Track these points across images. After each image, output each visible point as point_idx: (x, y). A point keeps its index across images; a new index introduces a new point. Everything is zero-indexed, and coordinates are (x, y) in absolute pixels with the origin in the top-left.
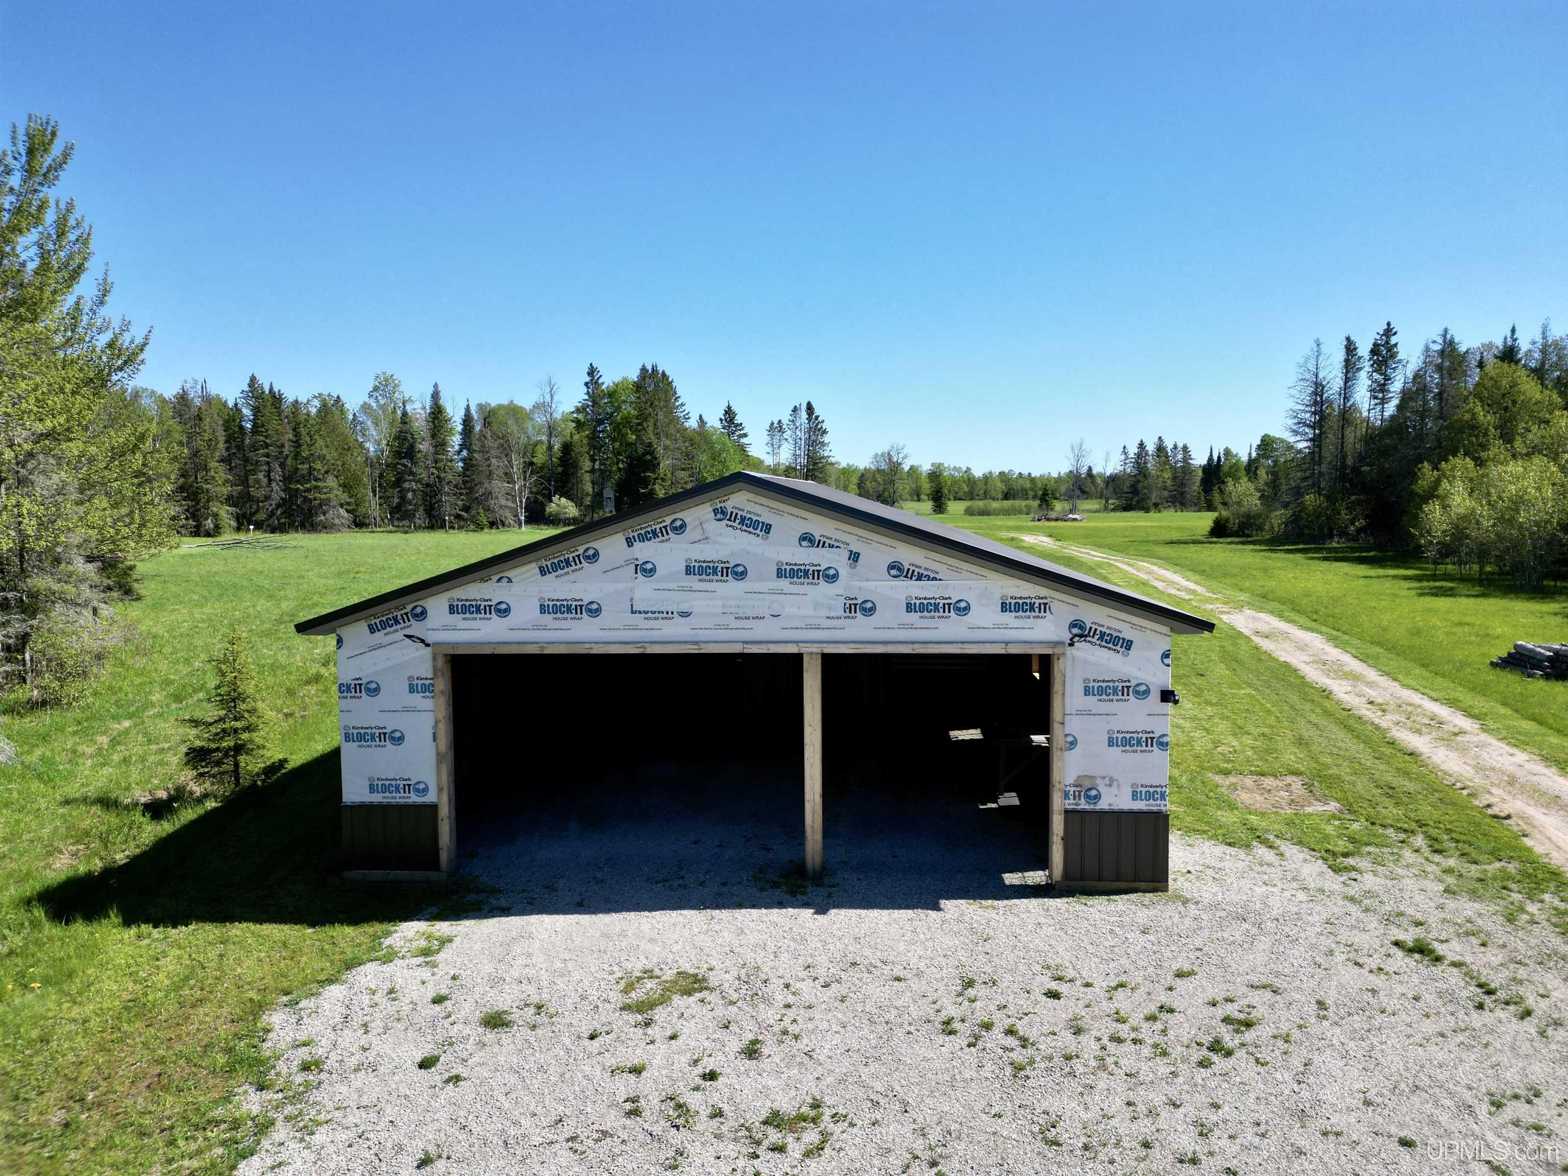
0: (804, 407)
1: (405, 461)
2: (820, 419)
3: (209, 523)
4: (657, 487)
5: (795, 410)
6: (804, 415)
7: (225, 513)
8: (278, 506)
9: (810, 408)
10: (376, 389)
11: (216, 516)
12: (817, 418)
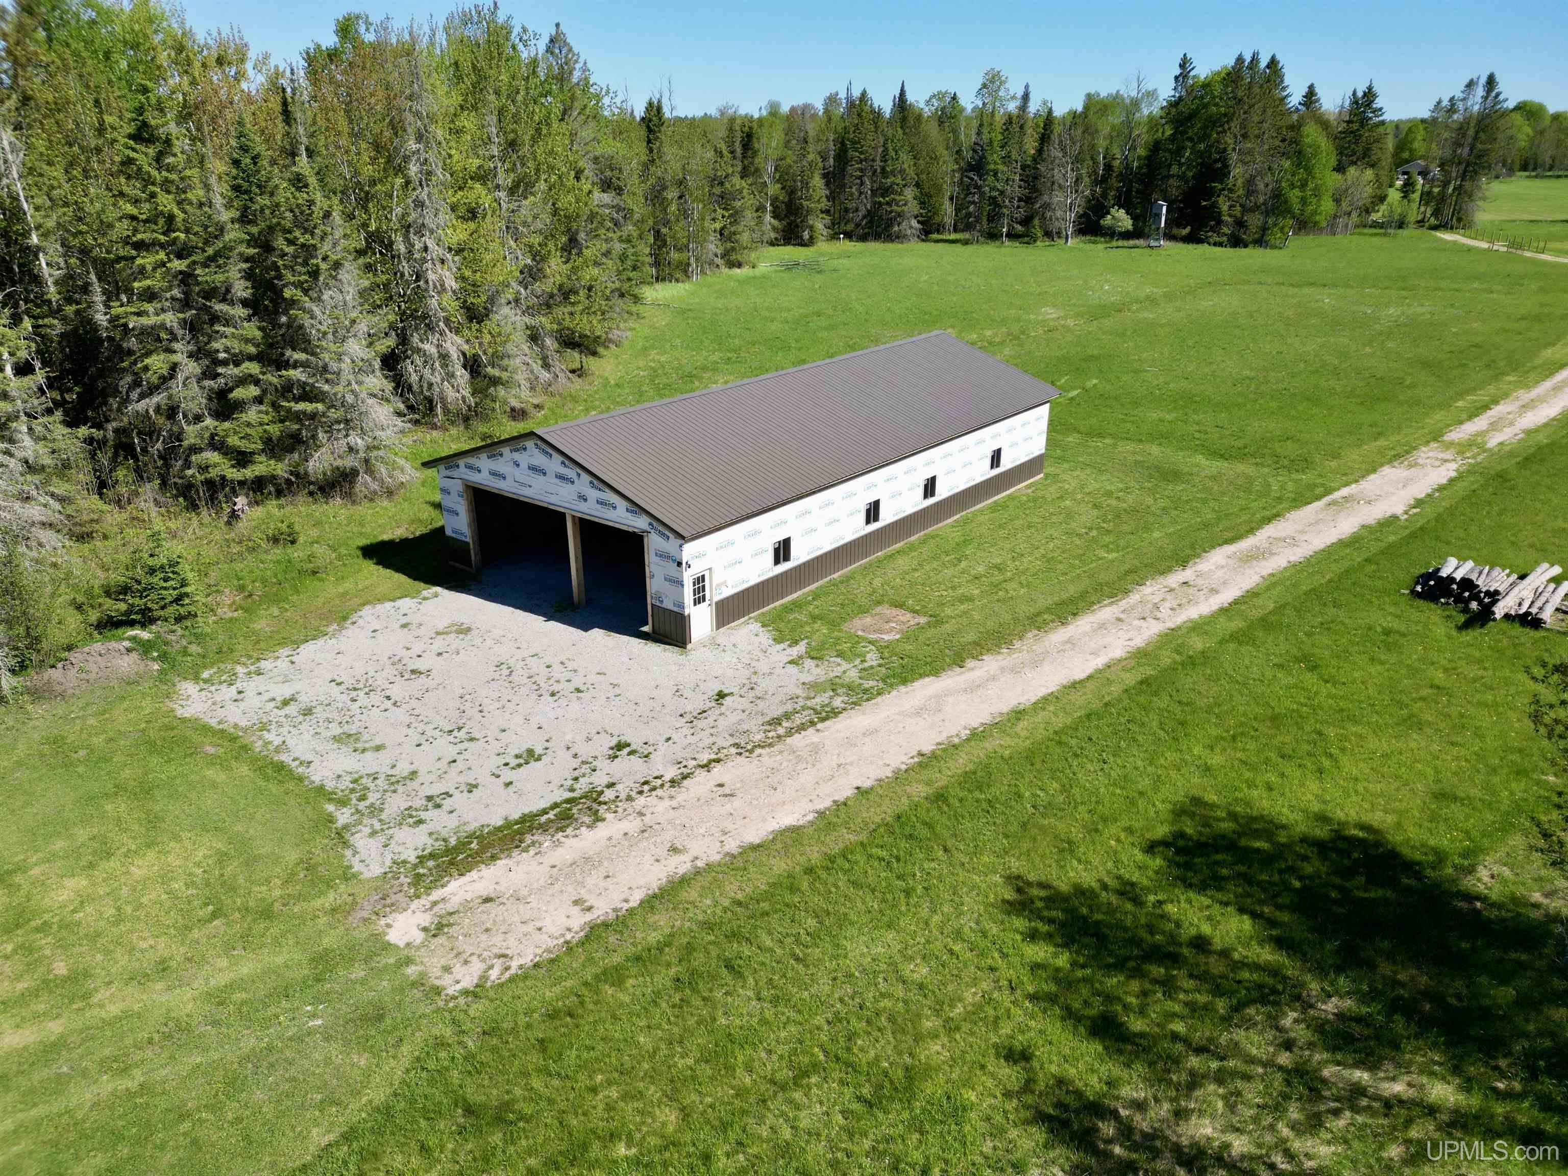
0: (1483, 80)
1: (971, 174)
2: (1501, 97)
3: (806, 235)
4: (1221, 200)
5: (1470, 85)
6: (1480, 92)
7: (820, 224)
8: (864, 217)
9: (1491, 82)
10: (985, 86)
11: (811, 228)
12: (1498, 95)
